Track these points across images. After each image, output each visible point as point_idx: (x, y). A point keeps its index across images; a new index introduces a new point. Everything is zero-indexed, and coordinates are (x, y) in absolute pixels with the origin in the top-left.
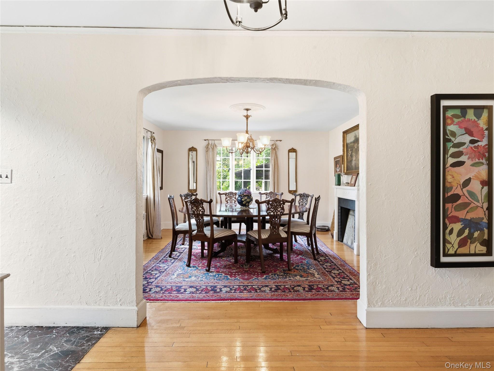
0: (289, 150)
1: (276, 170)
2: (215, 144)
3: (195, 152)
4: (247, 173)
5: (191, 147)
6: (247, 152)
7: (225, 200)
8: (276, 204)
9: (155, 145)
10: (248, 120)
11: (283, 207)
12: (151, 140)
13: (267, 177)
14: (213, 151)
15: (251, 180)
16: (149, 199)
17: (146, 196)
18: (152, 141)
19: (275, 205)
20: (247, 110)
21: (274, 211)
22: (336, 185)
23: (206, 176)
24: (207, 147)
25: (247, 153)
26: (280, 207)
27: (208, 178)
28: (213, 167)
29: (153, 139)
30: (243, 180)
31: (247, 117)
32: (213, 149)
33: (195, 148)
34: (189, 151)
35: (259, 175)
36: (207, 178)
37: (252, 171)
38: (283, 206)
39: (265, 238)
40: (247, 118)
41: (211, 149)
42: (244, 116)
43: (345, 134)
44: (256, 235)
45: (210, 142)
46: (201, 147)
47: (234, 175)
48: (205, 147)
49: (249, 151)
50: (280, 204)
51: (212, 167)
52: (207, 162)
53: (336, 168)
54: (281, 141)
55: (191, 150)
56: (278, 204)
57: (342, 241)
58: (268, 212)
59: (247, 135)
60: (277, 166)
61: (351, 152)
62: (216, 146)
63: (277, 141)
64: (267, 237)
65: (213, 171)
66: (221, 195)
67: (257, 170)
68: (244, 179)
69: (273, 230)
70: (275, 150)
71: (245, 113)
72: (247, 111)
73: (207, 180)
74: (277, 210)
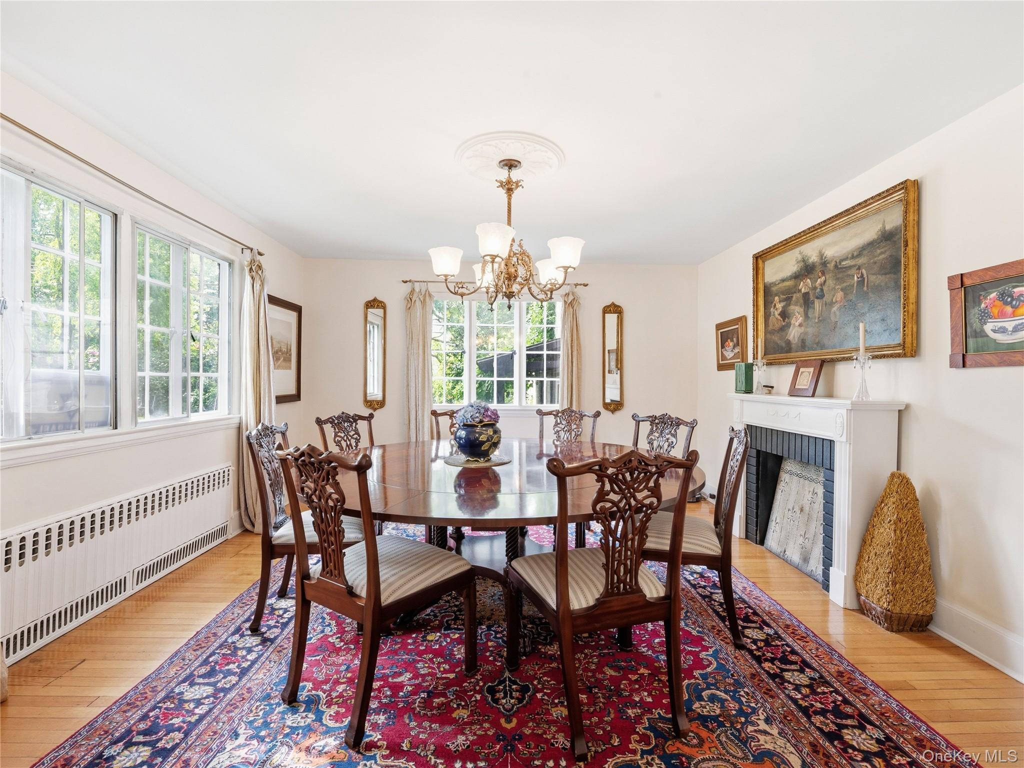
0: (604, 308)
1: (575, 353)
2: (427, 293)
3: (380, 312)
4: (506, 364)
5: (371, 298)
6: (510, 292)
7: (450, 429)
8: (631, 475)
9: (262, 285)
10: (510, 195)
11: (657, 485)
12: (251, 269)
13: (552, 372)
14: (423, 308)
15: (515, 379)
16: (244, 427)
17: (237, 421)
18: (254, 274)
19: (629, 478)
20: (510, 164)
21: (620, 501)
22: (737, 391)
23: (406, 368)
24: (410, 299)
25: (510, 295)
26: (646, 487)
27: (412, 374)
28: (424, 346)
29: (255, 269)
30: (495, 379)
31: (509, 187)
32: (424, 303)
33: (381, 302)
34: (367, 308)
35: (534, 365)
36: (408, 374)
37: (516, 358)
38: (657, 481)
39: (584, 605)
40: (510, 191)
41: (418, 304)
42: (501, 182)
43: (760, 262)
44: (547, 590)
45: (417, 287)
46: (394, 299)
47: (475, 368)
48: (406, 298)
49: (516, 291)
50: (645, 474)
51: (421, 347)
52: (410, 336)
53: (722, 348)
54: (586, 285)
55: (372, 307)
56: (639, 474)
57: (762, 542)
58: (598, 508)
59: (511, 233)
60: (577, 345)
61: (783, 304)
62: (430, 295)
63: (576, 285)
64: (592, 602)
65: (424, 357)
66: (440, 418)
67: (528, 355)
68: (499, 375)
69: (616, 577)
70: (573, 308)
71: (503, 174)
72: (510, 168)
73: (408, 377)
74: (632, 500)
